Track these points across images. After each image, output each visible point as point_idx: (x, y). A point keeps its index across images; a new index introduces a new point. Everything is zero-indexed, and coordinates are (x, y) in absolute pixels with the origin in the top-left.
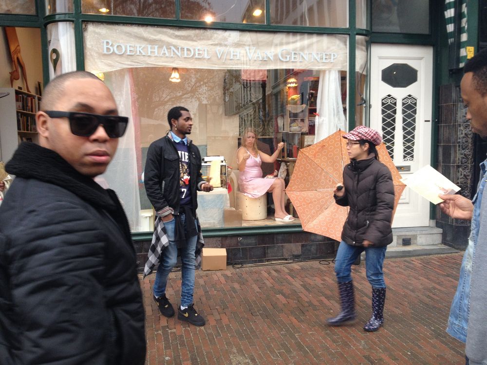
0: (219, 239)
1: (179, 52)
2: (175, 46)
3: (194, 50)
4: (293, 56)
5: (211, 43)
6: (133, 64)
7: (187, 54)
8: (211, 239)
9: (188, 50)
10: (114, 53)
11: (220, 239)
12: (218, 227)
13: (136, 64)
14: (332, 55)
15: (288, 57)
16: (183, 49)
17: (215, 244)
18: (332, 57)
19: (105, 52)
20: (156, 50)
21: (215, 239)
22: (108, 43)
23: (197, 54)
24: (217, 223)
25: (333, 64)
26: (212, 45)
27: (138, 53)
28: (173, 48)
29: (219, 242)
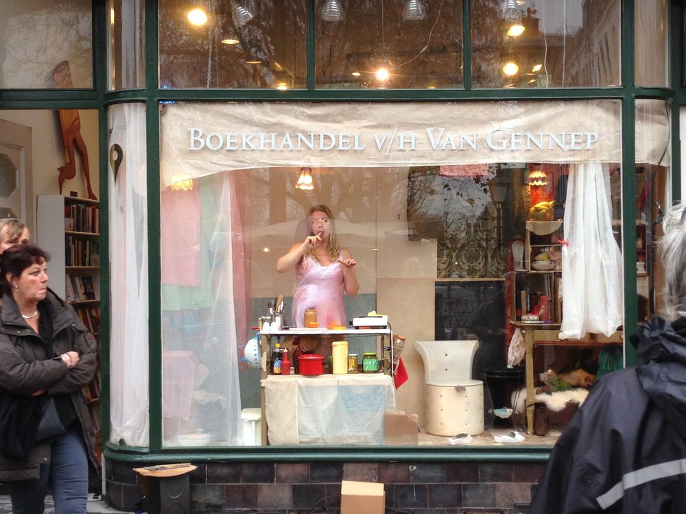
0: (374, 466)
1: (310, 142)
2: (304, 132)
3: (337, 137)
4: (513, 140)
5: (365, 124)
6: (237, 164)
7: (324, 145)
8: (360, 465)
9: (327, 137)
10: (205, 148)
11: (376, 466)
12: (374, 443)
13: (241, 164)
14: (589, 137)
15: (505, 142)
16: (317, 137)
17: (367, 474)
18: (589, 141)
19: (192, 147)
20: (273, 141)
21: (367, 466)
22: (196, 132)
23: (341, 144)
24: (371, 437)
25: (590, 152)
26: (367, 127)
27: (244, 147)
28: (300, 135)
29: (374, 472)
